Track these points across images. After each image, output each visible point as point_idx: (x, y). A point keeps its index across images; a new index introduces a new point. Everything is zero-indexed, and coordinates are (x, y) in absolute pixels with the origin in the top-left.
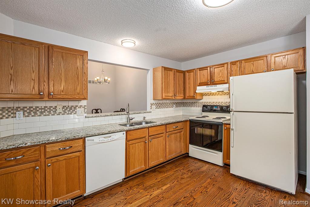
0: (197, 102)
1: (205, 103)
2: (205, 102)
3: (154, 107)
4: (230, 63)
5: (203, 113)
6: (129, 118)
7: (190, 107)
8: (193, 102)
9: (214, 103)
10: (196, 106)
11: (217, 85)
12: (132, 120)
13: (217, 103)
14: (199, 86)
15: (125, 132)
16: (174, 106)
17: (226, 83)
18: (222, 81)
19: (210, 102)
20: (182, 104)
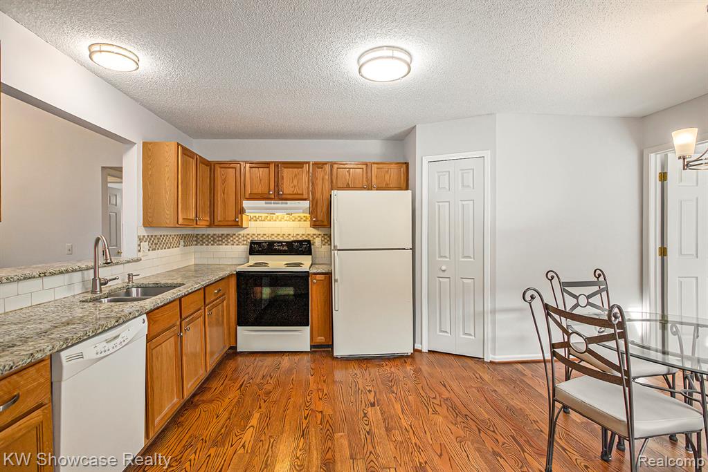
0: (235, 234)
1: (254, 237)
2: (254, 235)
3: (145, 245)
4: (313, 164)
5: (251, 256)
6: (100, 279)
7: (215, 246)
8: (223, 235)
9: (273, 237)
10: (232, 243)
11: (288, 202)
12: (106, 284)
13: (279, 237)
14: (248, 199)
15: (145, 316)
16: (182, 242)
17: (305, 200)
18: (298, 194)
19: (265, 235)
20: (195, 239)
